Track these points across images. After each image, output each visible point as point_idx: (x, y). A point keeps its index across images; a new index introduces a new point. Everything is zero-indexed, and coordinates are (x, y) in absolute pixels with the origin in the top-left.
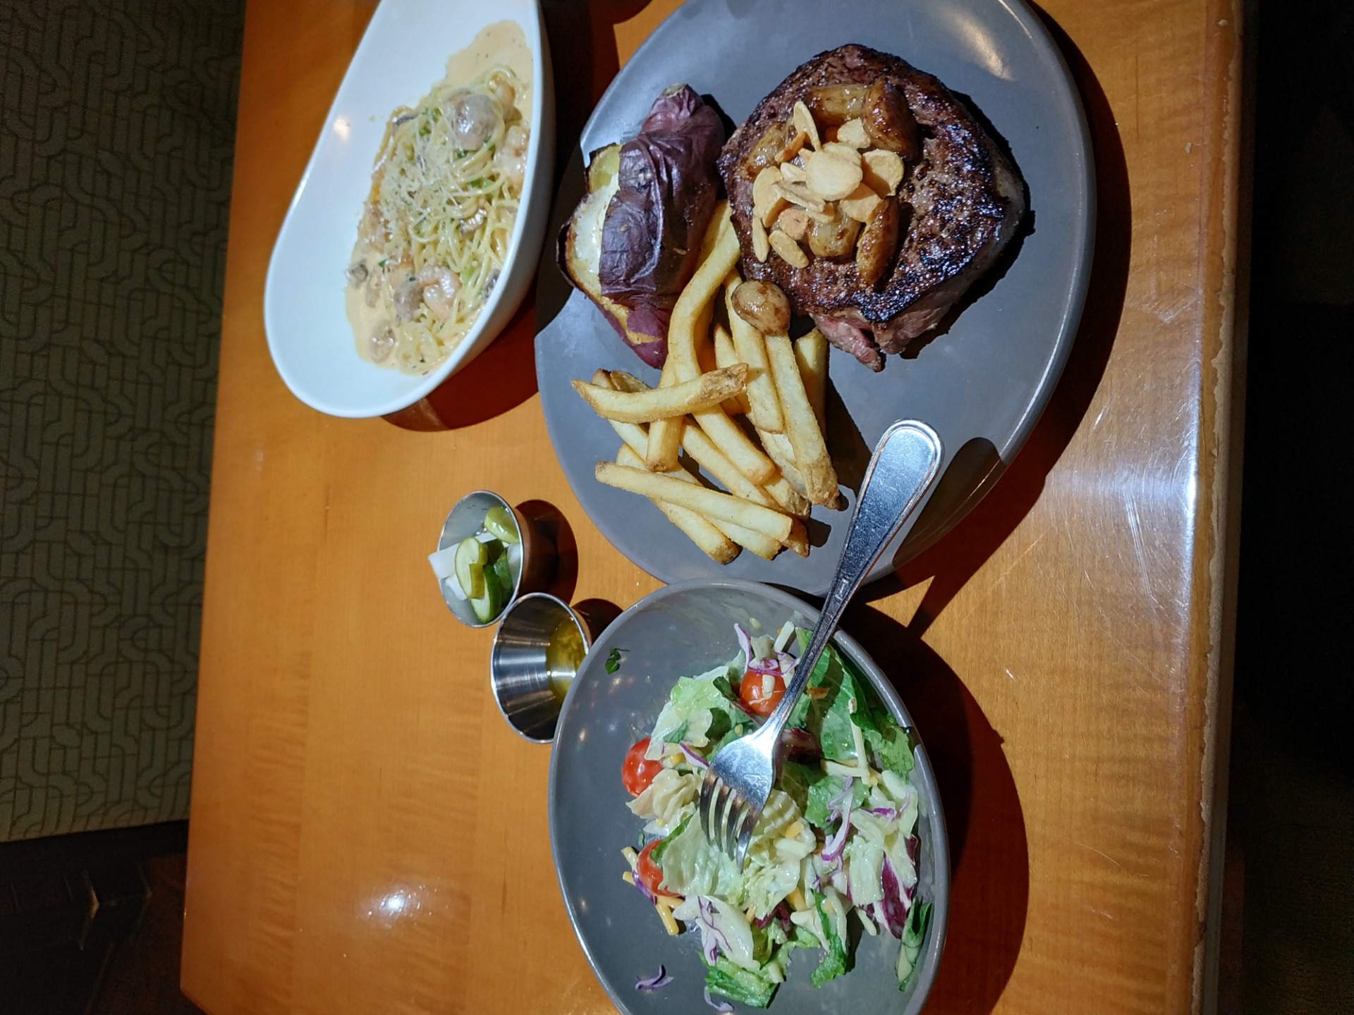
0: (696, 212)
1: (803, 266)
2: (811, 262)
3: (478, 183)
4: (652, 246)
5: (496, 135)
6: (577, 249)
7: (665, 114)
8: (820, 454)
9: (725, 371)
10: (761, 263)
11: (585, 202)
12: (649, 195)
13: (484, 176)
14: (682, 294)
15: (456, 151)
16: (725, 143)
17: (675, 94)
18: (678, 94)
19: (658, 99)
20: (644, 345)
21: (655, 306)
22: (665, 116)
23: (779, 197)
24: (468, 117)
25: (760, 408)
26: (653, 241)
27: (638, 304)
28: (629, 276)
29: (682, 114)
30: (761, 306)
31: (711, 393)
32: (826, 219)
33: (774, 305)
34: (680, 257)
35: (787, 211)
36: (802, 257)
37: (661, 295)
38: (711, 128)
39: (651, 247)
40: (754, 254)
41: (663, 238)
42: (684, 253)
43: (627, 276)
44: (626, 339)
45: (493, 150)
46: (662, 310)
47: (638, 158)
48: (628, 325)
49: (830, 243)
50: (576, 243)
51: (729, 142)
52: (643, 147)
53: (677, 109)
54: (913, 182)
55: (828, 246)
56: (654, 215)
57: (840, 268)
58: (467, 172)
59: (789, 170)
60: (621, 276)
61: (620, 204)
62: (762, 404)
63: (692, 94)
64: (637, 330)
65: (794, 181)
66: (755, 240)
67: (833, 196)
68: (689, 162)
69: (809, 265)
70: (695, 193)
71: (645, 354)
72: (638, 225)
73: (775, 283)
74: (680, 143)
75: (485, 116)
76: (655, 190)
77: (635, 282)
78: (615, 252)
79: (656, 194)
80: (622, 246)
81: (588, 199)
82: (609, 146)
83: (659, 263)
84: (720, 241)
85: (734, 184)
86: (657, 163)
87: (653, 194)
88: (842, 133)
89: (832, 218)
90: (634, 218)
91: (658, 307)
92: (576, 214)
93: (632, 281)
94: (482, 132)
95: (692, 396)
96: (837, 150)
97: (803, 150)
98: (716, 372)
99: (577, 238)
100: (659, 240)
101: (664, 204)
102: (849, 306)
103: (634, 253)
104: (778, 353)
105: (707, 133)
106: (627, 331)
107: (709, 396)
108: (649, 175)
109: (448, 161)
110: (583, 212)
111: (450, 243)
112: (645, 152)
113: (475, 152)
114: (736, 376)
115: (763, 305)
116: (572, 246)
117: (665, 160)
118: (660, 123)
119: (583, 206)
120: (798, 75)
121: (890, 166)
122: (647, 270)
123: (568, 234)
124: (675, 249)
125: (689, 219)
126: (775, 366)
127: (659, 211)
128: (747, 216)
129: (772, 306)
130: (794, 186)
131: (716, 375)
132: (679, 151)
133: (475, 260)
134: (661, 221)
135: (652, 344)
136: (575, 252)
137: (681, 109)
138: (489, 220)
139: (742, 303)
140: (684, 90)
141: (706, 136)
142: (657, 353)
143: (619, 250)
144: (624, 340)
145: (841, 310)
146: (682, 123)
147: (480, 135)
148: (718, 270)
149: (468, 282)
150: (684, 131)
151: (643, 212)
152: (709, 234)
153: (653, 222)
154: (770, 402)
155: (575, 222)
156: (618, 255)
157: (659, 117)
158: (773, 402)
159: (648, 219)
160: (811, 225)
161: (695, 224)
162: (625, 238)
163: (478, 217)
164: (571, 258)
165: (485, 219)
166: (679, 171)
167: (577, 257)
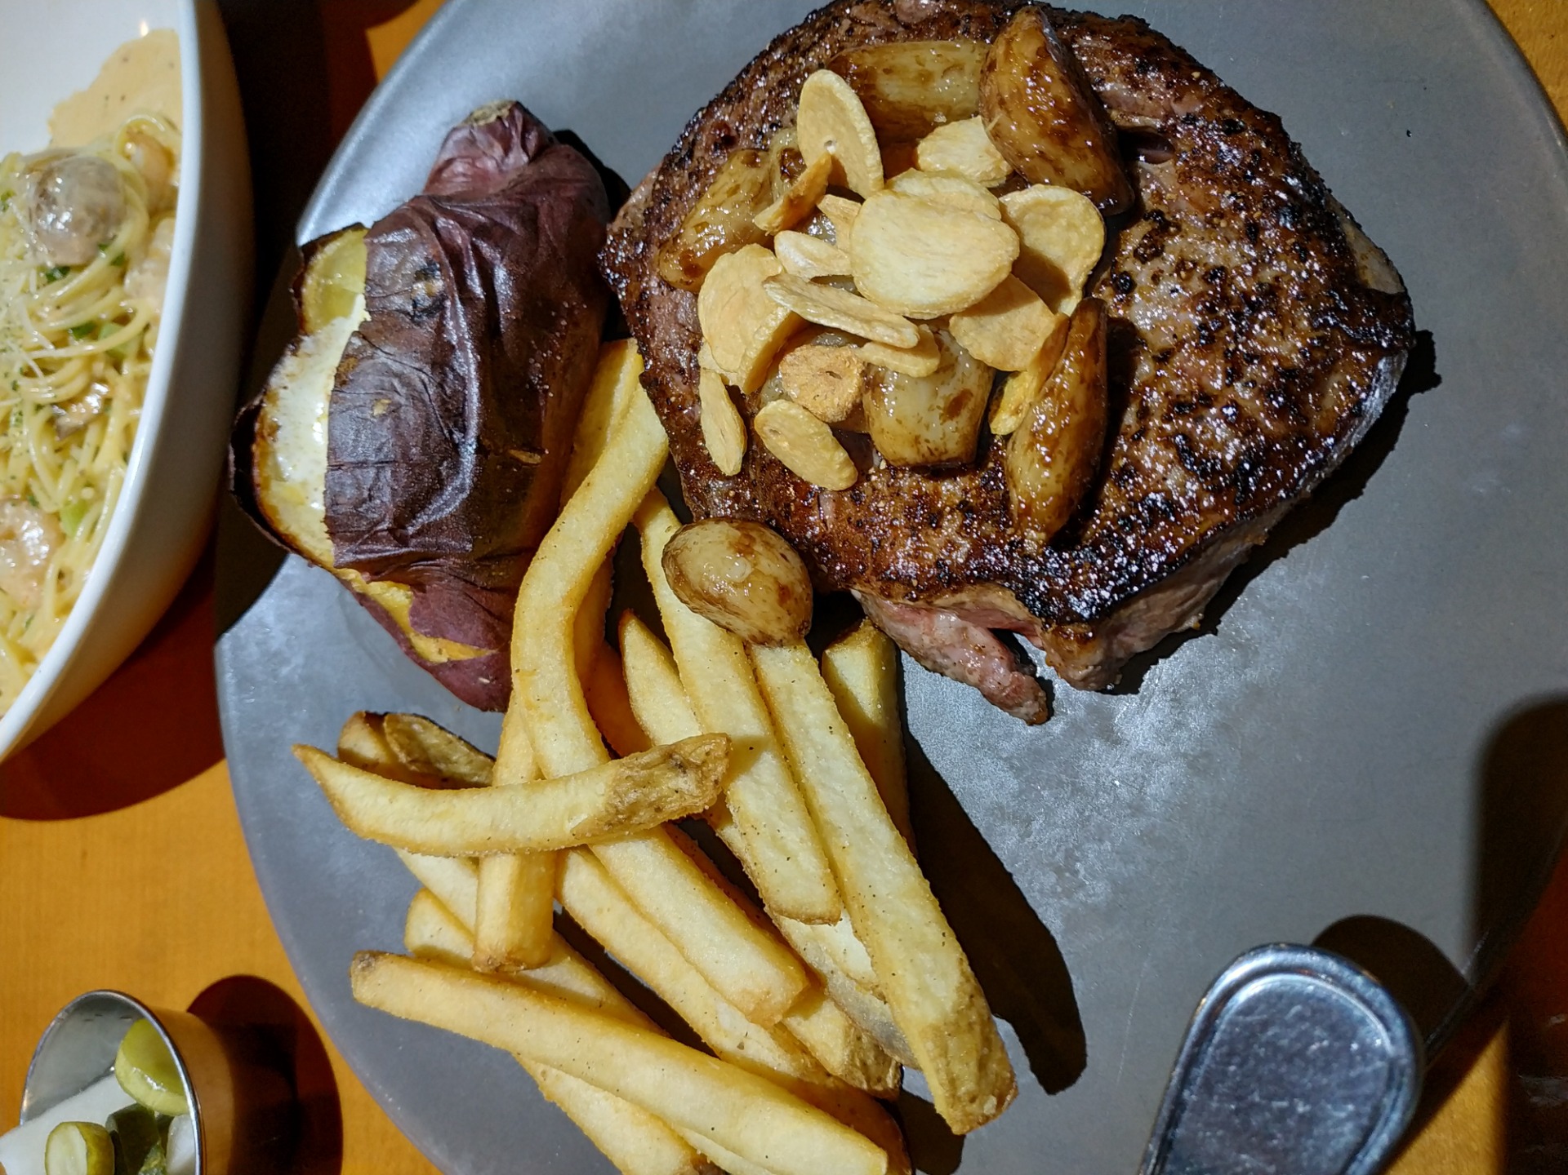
0: (558, 366)
1: (843, 485)
2: (863, 475)
3: (89, 330)
4: (456, 447)
5: (126, 235)
6: (280, 459)
7: (472, 161)
8: (958, 990)
9: (669, 755)
10: (728, 478)
11: (294, 353)
12: (440, 328)
13: (104, 316)
14: (539, 553)
15: (42, 268)
16: (613, 217)
17: (493, 119)
18: (499, 118)
19: (455, 130)
20: (455, 665)
21: (472, 584)
22: (473, 165)
23: (781, 314)
24: (61, 199)
25: (771, 854)
26: (457, 436)
27: (431, 578)
28: (400, 522)
29: (511, 159)
30: (744, 584)
31: (633, 809)
32: (918, 366)
33: (776, 580)
34: (528, 472)
35: (801, 351)
36: (843, 465)
37: (485, 560)
38: (578, 185)
39: (455, 449)
40: (709, 457)
41: (484, 428)
42: (537, 459)
43: (395, 520)
44: (411, 651)
45: (121, 264)
46: (493, 590)
47: (411, 245)
48: (414, 624)
49: (928, 427)
50: (277, 446)
51: (621, 213)
52: (419, 222)
53: (498, 151)
54: (1126, 268)
55: (925, 435)
56: (458, 377)
57: (946, 487)
58: (65, 309)
59: (798, 247)
60: (382, 520)
61: (369, 352)
62: (776, 842)
63: (530, 122)
64: (436, 633)
65: (815, 274)
66: (708, 426)
67: (934, 306)
68: (533, 254)
69: (859, 483)
70: (552, 325)
71: (457, 684)
72: (415, 398)
73: (767, 524)
74: (511, 212)
75: (99, 198)
76: (455, 316)
77: (419, 533)
78: (362, 465)
79: (458, 327)
80: (380, 449)
81: (302, 345)
82: (345, 229)
83: (475, 487)
84: (618, 430)
85: (643, 302)
86: (455, 258)
87: (450, 324)
88: (928, 151)
89: (932, 363)
90: (407, 384)
91: (480, 583)
92: (275, 381)
93: (411, 530)
94: (94, 229)
95: (584, 817)
96: (928, 191)
97: (830, 199)
98: (646, 758)
99: (279, 433)
100: (473, 432)
101: (479, 349)
102: (979, 580)
103: (412, 466)
104: (790, 692)
105: (571, 193)
106: (411, 635)
107: (629, 818)
108: (438, 285)
109: (25, 291)
110: (291, 376)
111: (33, 452)
112: (427, 232)
113: (80, 268)
114: (698, 767)
115: (748, 580)
116: (268, 454)
117: (476, 249)
118: (461, 179)
119: (289, 363)
120: (776, 56)
121: (1071, 226)
122: (447, 504)
123: (257, 426)
124: (513, 452)
125: (543, 381)
126: (790, 725)
127: (468, 363)
128: (682, 371)
129: (770, 584)
130: (815, 288)
131: (645, 767)
132: (509, 231)
133: (88, 485)
134: (474, 389)
135: (472, 662)
136: (277, 466)
137: (507, 150)
138: (116, 405)
139: (692, 576)
140: (511, 111)
141: (569, 200)
142: (486, 681)
143: (373, 459)
144: (407, 653)
145: (955, 592)
146: (513, 176)
147: (89, 235)
148: (619, 493)
149: (75, 530)
150: (518, 189)
151: (427, 369)
152: (590, 416)
153: (455, 392)
154: (795, 835)
155: (274, 399)
156: (372, 472)
157: (459, 167)
158: (802, 832)
159: (441, 385)
160: (872, 380)
161: (559, 395)
162: (385, 433)
163: (93, 401)
164: (267, 480)
165: (107, 402)
166: (510, 273)
167: (280, 478)
